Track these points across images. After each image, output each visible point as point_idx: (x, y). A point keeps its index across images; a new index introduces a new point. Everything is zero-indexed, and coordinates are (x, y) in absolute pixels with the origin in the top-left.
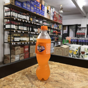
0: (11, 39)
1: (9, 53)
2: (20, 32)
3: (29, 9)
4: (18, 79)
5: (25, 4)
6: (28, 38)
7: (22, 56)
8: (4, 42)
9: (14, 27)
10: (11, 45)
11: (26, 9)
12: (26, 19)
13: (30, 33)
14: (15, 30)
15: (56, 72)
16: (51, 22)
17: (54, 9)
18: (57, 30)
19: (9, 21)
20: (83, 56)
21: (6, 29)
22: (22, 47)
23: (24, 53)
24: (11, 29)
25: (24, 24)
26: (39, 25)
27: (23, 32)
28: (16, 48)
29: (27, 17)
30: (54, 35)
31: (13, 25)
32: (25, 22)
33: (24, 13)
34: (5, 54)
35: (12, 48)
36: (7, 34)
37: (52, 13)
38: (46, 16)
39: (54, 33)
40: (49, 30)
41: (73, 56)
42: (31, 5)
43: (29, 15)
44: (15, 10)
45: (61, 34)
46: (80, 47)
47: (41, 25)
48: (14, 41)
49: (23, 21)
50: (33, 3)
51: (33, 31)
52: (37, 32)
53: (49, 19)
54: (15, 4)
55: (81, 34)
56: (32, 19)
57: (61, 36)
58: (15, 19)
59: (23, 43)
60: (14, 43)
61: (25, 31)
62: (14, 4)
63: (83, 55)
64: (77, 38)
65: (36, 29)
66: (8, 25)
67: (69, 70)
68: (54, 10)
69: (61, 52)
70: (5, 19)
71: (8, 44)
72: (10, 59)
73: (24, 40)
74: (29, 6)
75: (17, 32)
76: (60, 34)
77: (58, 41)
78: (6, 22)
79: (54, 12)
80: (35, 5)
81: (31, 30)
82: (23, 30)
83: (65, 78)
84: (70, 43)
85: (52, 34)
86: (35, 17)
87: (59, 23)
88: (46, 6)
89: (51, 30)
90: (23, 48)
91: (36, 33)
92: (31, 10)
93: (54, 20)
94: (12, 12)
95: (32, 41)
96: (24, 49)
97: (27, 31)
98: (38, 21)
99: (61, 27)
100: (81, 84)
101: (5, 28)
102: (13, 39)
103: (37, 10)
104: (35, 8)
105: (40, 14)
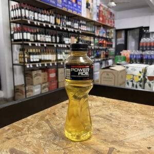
0: (24, 58)
1: (23, 83)
2: (39, 45)
3: (54, 2)
4: (31, 127)
6: (55, 56)
7: (44, 87)
8: (13, 65)
9: (28, 36)
10: (26, 69)
12: (49, 20)
13: (57, 46)
14: (31, 41)
15: (99, 113)
16: (95, 25)
18: (106, 39)
19: (18, 25)
20: (151, 84)
21: (15, 41)
22: (44, 71)
23: (48, 81)
24: (23, 40)
25: (45, 31)
26: (72, 30)
27: (45, 45)
28: (34, 73)
29: (51, 17)
30: (101, 48)
31: (27, 33)
32: (47, 27)
33: (45, 11)
34: (16, 85)
35: (27, 74)
36: (17, 49)
37: (96, 8)
38: (84, 14)
39: (101, 44)
40: (90, 39)
41: (133, 85)
43: (54, 13)
44: (28, 5)
45: (114, 46)
46: (146, 68)
47: (76, 31)
48: (29, 62)
49: (44, 24)
51: (62, 42)
52: (69, 44)
53: (91, 19)
55: (148, 45)
56: (59, 20)
57: (112, 50)
58: (29, 22)
59: (46, 65)
60: (29, 66)
61: (49, 42)
63: (151, 82)
64: (140, 52)
65: (68, 39)
66: (19, 34)
67: (122, 110)
68: (98, 2)
69: (112, 78)
70: (12, 24)
71: (20, 67)
72: (26, 93)
73: (48, 59)
75: (34, 45)
76: (111, 46)
77: (107, 59)
78: (14, 28)
82: (44, 41)
83: (114, 123)
84: (128, 61)
85: (96, 47)
86: (65, 17)
87: (109, 25)
89: (94, 39)
90: (46, 73)
91: (67, 46)
92: (58, 5)
93: (99, 20)
94: (23, 10)
95: (61, 60)
96: (48, 75)
97: (52, 43)
98: (70, 24)
100: (139, 134)
101: (13, 40)
102: (29, 59)
103: (68, 4)
104: (65, 1)
105: (73, 10)
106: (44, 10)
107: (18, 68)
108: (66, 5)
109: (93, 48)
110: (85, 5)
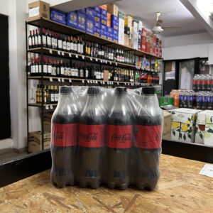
0: (43, 97)
1: (40, 129)
2: (63, 81)
3: (83, 27)
5: (73, 17)
8: (28, 105)
9: (49, 69)
10: (44, 111)
11: (77, 27)
12: (76, 50)
13: (86, 82)
14: (53, 76)
16: (135, 55)
17: (141, 22)
18: (150, 73)
19: (37, 55)
21: (33, 74)
24: (43, 74)
25: (71, 63)
26: (106, 62)
27: (70, 81)
29: (79, 45)
30: (143, 84)
31: (48, 65)
32: (74, 57)
33: (72, 37)
34: (30, 131)
35: (45, 117)
36: (34, 86)
37: (137, 33)
38: (122, 40)
39: (143, 79)
40: (129, 73)
42: (88, 17)
43: (83, 40)
44: (51, 30)
46: (196, 114)
47: (111, 62)
48: (49, 102)
49: (70, 55)
50: (91, 13)
51: (92, 77)
52: (102, 79)
53: (130, 47)
54: (51, 18)
55: (203, 84)
56: (89, 49)
57: (159, 87)
58: (51, 52)
60: (49, 107)
61: (75, 77)
62: (48, 19)
63: (202, 133)
64: (193, 93)
65: (100, 73)
66: (37, 66)
68: (141, 25)
70: (29, 53)
71: (36, 108)
72: (43, 142)
74: (83, 20)
75: (57, 80)
76: (157, 82)
78: (32, 59)
79: (141, 29)
80: (97, 16)
81: (87, 76)
82: (69, 75)
85: (138, 83)
86: (97, 45)
87: (153, 55)
88: (123, 18)
89: (134, 73)
91: (99, 83)
92: (88, 30)
93: (141, 49)
94: (44, 37)
97: (80, 77)
98: (103, 54)
99: (158, 65)
101: (29, 73)
102: (49, 98)
103: (100, 28)
104: (97, 25)
105: (107, 36)
106: (70, 36)
107: (33, 110)
108: (98, 31)
109: (132, 84)
110: (123, 30)
